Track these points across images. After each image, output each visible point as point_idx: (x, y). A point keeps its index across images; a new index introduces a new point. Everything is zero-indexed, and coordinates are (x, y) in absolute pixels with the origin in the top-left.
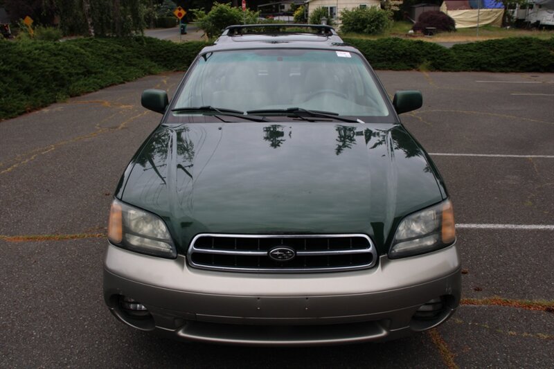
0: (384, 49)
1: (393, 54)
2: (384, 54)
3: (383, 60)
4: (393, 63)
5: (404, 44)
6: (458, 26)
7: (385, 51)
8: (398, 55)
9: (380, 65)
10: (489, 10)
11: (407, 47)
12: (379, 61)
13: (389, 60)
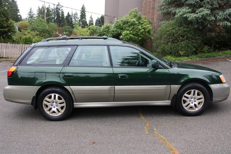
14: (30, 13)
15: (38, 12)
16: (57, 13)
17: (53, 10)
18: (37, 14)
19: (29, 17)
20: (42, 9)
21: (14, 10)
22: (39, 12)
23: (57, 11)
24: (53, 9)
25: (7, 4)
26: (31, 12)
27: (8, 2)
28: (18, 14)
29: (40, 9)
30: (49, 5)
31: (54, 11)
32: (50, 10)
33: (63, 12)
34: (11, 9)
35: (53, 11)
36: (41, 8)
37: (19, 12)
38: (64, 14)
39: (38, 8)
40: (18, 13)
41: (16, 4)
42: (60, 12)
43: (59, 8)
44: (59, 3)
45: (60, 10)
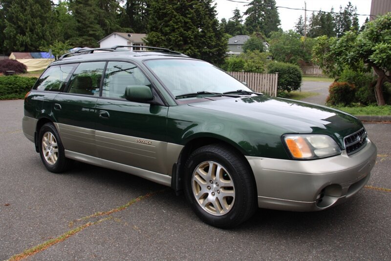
0: (10, 84)
1: (19, 88)
2: (11, 88)
3: (12, 93)
4: (19, 94)
5: (24, 80)
6: (28, 70)
7: (11, 86)
8: (23, 88)
9: (10, 96)
10: (45, 59)
11: (27, 82)
12: (9, 93)
13: (16, 92)
14: (299, 24)
15: (311, 23)
16: (346, 21)
17: (338, 16)
18: (310, 25)
19: (297, 31)
20: (317, 17)
21: (272, 21)
22: (313, 22)
23: (346, 18)
24: (339, 14)
25: (263, 13)
26: (300, 22)
27: (265, 9)
28: (279, 27)
29: (315, 17)
30: (332, 9)
31: (340, 18)
32: (333, 17)
33: (357, 20)
34: (268, 21)
35: (338, 18)
36: (316, 14)
37: (280, 25)
38: (359, 23)
39: (312, 16)
40: (278, 25)
41: (277, 12)
42: (351, 18)
43: (349, 11)
44: (350, 3)
45: (351, 16)
